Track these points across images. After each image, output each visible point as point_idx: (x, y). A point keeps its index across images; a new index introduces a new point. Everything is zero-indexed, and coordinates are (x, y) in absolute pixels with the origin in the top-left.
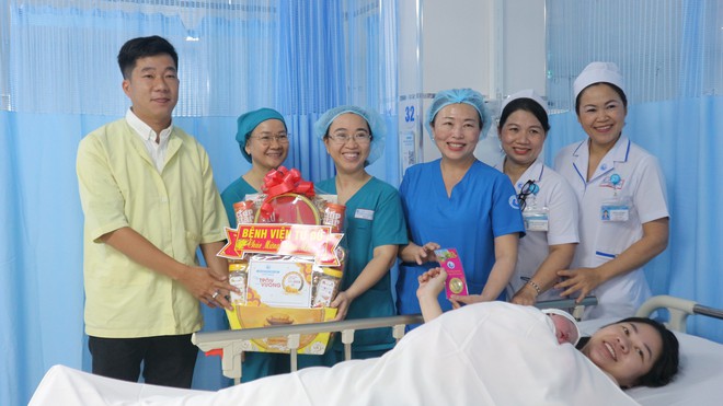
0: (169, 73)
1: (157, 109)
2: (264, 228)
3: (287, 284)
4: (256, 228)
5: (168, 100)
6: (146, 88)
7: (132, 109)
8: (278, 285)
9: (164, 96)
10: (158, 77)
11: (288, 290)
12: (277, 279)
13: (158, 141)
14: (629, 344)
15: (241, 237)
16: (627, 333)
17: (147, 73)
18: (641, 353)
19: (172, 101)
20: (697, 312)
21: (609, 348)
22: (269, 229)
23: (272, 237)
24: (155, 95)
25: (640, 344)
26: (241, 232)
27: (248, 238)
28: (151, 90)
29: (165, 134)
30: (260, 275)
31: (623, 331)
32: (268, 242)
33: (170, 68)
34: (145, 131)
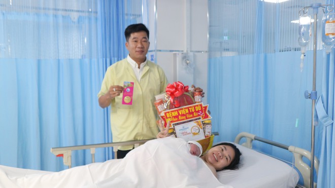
0: (144, 40)
1: (139, 56)
2: (175, 111)
3: (193, 132)
4: (171, 112)
5: (143, 51)
6: (134, 46)
7: (129, 55)
8: (190, 133)
9: (141, 50)
10: (139, 41)
11: (194, 134)
12: (188, 131)
13: (139, 68)
14: (223, 155)
15: (167, 118)
16: (222, 150)
17: (134, 40)
18: (227, 159)
19: (145, 52)
20: (255, 139)
21: (215, 156)
22: (178, 111)
23: (181, 114)
24: (137, 49)
25: (227, 155)
26: (166, 115)
27: (170, 117)
28: (136, 47)
29: (142, 65)
30: (181, 132)
31: (221, 149)
32: (180, 117)
33: (145, 38)
34: (133, 63)
